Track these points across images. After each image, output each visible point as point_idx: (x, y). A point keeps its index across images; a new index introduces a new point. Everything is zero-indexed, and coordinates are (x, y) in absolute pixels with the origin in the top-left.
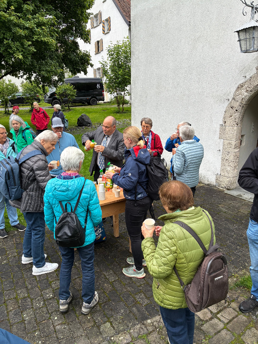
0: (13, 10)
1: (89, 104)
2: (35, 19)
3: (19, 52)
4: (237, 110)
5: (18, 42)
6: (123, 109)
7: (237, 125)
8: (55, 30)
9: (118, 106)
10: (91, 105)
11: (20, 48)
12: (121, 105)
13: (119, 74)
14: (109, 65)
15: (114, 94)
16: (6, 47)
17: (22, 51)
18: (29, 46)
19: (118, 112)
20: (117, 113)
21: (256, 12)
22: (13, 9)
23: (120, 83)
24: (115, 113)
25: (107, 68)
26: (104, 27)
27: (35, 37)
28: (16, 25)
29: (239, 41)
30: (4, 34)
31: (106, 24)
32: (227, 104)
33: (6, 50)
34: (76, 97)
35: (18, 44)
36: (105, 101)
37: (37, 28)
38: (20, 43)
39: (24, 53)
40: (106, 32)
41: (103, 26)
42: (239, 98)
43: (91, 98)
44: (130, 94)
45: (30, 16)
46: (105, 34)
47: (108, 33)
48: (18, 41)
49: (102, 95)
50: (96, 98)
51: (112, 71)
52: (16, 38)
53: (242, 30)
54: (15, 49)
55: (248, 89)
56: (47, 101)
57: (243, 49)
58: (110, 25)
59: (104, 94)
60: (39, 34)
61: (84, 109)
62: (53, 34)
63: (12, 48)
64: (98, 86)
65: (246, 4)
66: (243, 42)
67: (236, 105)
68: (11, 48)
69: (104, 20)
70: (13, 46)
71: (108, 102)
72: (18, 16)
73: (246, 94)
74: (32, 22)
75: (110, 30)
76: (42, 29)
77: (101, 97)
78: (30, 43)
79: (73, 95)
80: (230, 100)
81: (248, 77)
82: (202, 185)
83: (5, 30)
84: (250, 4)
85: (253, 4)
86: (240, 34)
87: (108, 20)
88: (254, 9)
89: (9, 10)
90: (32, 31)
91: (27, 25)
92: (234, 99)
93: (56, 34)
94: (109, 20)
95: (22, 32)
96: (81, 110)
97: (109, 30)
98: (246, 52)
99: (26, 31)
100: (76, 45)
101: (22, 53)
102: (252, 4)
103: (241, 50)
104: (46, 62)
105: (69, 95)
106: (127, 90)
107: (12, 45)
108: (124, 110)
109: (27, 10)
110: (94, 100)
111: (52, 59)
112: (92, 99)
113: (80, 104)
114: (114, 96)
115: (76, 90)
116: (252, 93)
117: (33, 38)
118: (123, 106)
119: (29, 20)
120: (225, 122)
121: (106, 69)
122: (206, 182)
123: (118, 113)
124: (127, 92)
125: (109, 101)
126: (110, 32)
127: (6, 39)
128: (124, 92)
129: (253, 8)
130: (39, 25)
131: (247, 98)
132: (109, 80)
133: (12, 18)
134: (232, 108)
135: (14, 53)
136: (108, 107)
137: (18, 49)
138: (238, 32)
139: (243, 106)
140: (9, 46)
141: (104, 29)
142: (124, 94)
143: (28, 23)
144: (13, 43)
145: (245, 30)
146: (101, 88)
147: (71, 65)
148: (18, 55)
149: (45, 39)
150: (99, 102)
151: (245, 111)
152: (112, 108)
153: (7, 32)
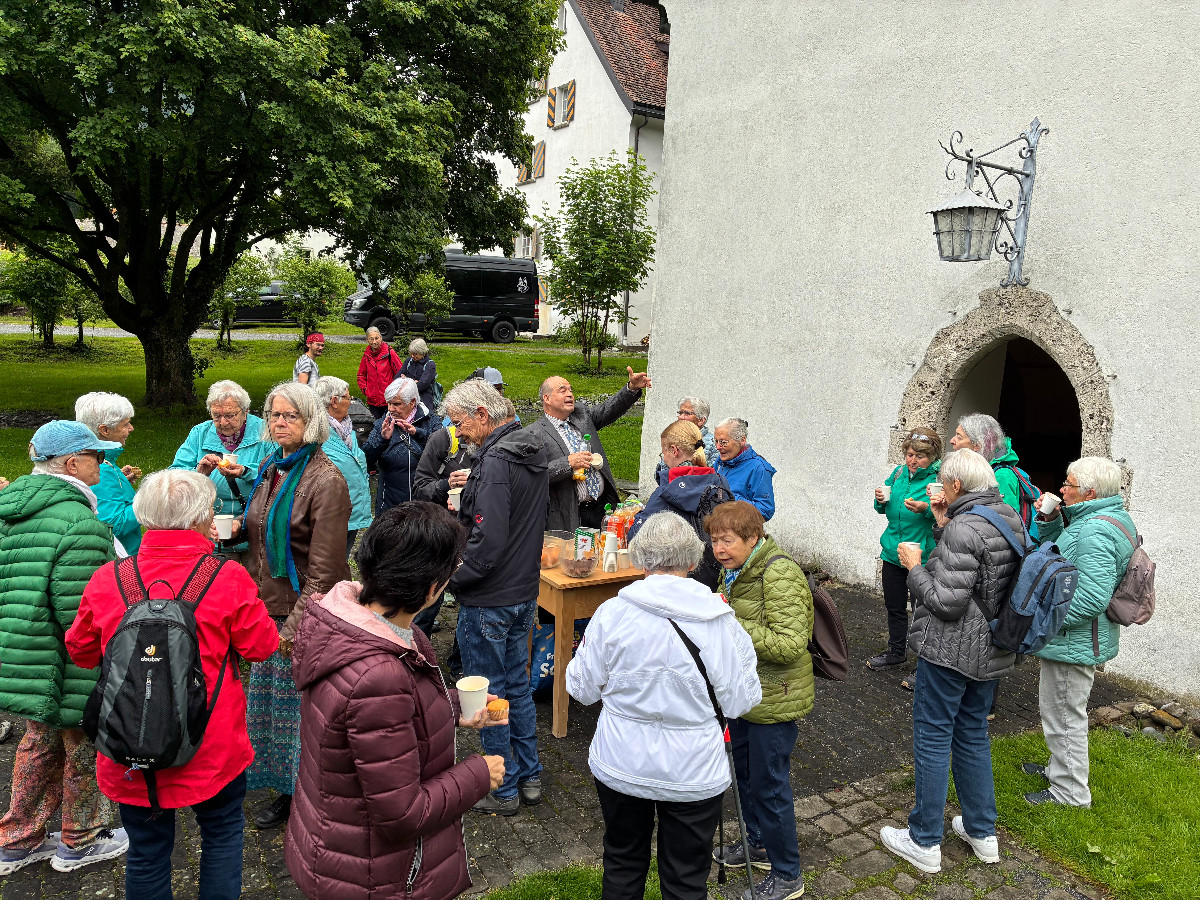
0: (343, 78)
1: (488, 338)
2: (396, 105)
3: (344, 189)
4: (933, 393)
5: (344, 163)
6: (600, 363)
8: (443, 133)
9: (585, 352)
10: (495, 342)
11: (348, 179)
12: (594, 352)
13: (595, 256)
14: (566, 226)
15: (574, 316)
16: (308, 173)
17: (352, 186)
18: (373, 174)
19: (584, 371)
20: (579, 373)
21: (977, 172)
22: (345, 74)
23: (594, 283)
24: (574, 372)
25: (558, 235)
26: (552, 108)
27: (392, 153)
28: (344, 117)
29: (937, 233)
30: (309, 139)
31: (560, 100)
32: (908, 375)
33: (309, 180)
34: (452, 313)
35: (343, 166)
36: (539, 332)
37: (400, 128)
38: (348, 165)
39: (356, 191)
40: (556, 125)
41: (549, 104)
42: (939, 363)
43: (496, 322)
44: (624, 318)
45: (382, 95)
46: (555, 129)
47: (566, 126)
48: (344, 159)
49: (532, 313)
50: (513, 322)
51: (574, 244)
52: (341, 152)
53: (943, 211)
54: (335, 180)
55: (960, 343)
56: (353, 320)
57: (946, 254)
58: (573, 106)
59: (537, 310)
60: (403, 145)
61: (474, 352)
62: (437, 143)
63: (326, 178)
64: (522, 284)
65: (954, 154)
66: (944, 238)
67: (933, 379)
68: (323, 177)
69: (555, 89)
70: (330, 173)
71: (549, 337)
72: (352, 94)
73: (955, 354)
74: (387, 111)
75: (572, 119)
76: (411, 131)
77: (530, 320)
78: (377, 166)
79: (442, 308)
80: (918, 366)
81: (961, 315)
82: (838, 586)
83: (312, 127)
84: (964, 156)
85: (971, 154)
86: (939, 218)
87: (568, 90)
88: (974, 164)
89: (331, 78)
90: (383, 136)
91: (373, 119)
92: (926, 363)
93: (445, 145)
94: (572, 90)
95: (359, 138)
96: (463, 356)
97: (570, 117)
98: (954, 259)
99: (369, 135)
100: (489, 172)
101: (351, 192)
102: (968, 155)
103: (941, 255)
104: (405, 217)
105: (432, 305)
106: (619, 308)
107: (327, 170)
108: (601, 367)
109: (376, 78)
110: (504, 326)
111: (420, 207)
112: (498, 324)
113: (459, 335)
114: (573, 319)
115: (453, 293)
116: (968, 355)
117: (386, 153)
118: (599, 352)
119: (377, 104)
120: (905, 420)
121: (555, 240)
122: (850, 579)
123: (584, 373)
124: (616, 313)
125: (554, 333)
126: (572, 125)
127: (315, 153)
128: (605, 311)
129: (970, 163)
130: (406, 119)
131: (959, 364)
132: (563, 271)
133: (340, 99)
134: (921, 385)
135: (331, 189)
136: (551, 351)
137: (342, 182)
138: (935, 214)
139: (948, 384)
140: (318, 172)
141: (551, 114)
142: (607, 316)
143: (375, 114)
144: (330, 164)
145: (951, 212)
146: (529, 292)
147: (468, 226)
148: (340, 197)
149: (419, 159)
150: (521, 334)
151: (953, 398)
152: (564, 356)
153: (318, 132)
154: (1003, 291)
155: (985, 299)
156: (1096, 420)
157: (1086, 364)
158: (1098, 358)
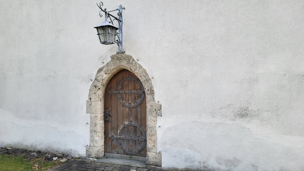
4: (99, 89)
7: (101, 100)
29: (99, 34)
32: (91, 83)
42: (100, 79)
53: (100, 27)
55: (106, 72)
65: (101, 9)
66: (101, 36)
67: (99, 84)
73: (105, 76)
80: (93, 80)
81: (106, 63)
86: (99, 30)
88: (107, 14)
92: (96, 79)
98: (104, 43)
102: (105, 10)
103: (100, 41)
116: (110, 75)
120: (91, 99)
131: (106, 79)
134: (95, 86)
138: (97, 28)
139: (104, 85)
145: (103, 28)
154: (117, 55)
155: (113, 57)
156: (150, 91)
157: (144, 75)
158: (147, 73)
